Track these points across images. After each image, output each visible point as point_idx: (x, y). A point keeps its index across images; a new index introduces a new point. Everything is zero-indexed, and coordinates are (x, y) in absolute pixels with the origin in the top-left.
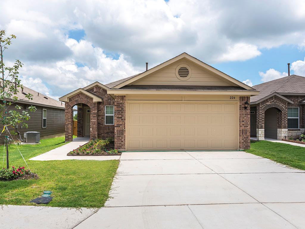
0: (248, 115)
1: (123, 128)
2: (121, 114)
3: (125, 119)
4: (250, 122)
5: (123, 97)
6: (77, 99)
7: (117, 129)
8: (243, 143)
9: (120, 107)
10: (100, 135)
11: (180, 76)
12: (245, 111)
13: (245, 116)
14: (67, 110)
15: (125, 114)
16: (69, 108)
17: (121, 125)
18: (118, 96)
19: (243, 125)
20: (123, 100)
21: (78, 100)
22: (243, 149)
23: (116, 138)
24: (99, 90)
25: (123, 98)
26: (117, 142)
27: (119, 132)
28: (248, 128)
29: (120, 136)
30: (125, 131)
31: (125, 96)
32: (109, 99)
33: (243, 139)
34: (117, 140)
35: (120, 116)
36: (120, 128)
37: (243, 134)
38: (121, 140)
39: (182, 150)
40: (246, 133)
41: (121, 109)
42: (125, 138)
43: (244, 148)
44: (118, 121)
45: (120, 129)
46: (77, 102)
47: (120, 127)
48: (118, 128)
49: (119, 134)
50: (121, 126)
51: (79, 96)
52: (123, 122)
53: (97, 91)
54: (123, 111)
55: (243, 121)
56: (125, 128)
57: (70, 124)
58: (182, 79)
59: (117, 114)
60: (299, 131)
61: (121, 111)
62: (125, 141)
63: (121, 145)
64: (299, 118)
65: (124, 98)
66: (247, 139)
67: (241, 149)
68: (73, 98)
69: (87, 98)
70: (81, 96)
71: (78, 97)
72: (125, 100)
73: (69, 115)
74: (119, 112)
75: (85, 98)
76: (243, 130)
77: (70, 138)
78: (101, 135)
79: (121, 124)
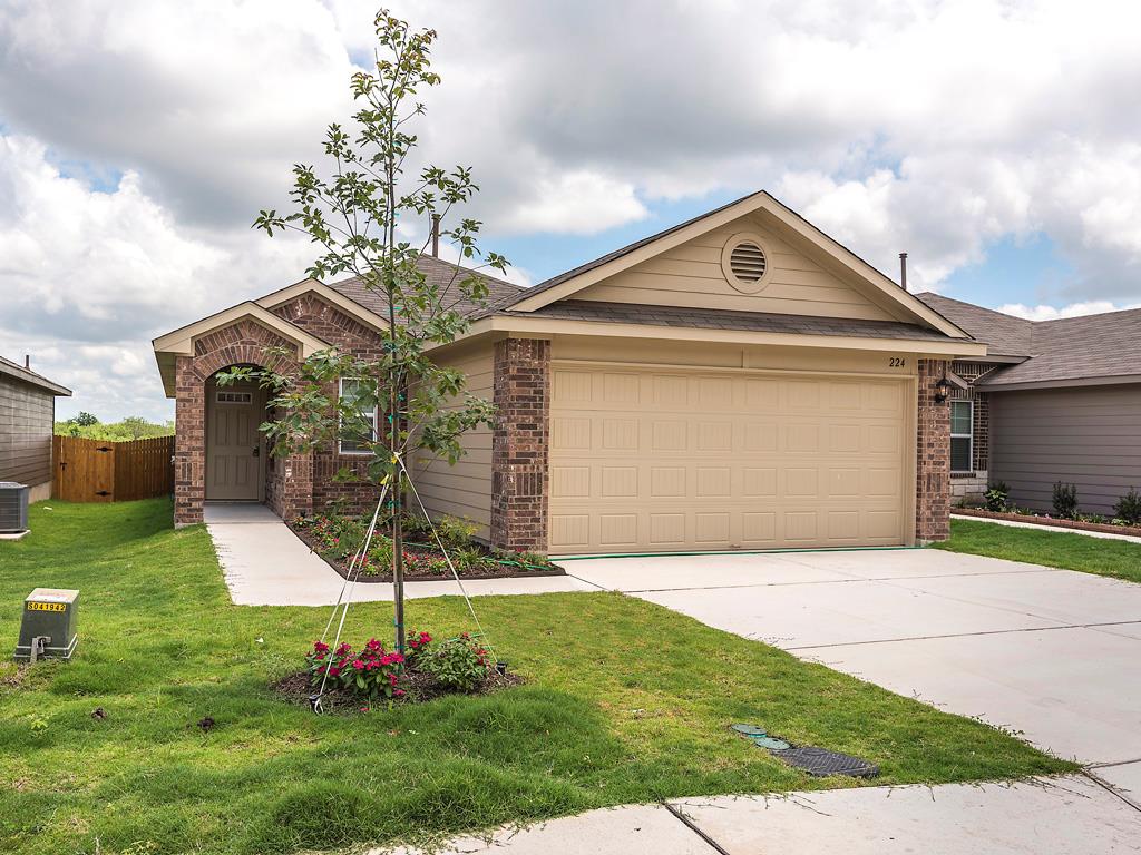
0: (944, 422)
1: (542, 468)
2: (534, 413)
3: (547, 433)
4: (949, 447)
5: (540, 345)
6: (229, 346)
7: (518, 469)
8: (929, 519)
9: (530, 385)
10: (321, 495)
11: (738, 277)
12: (938, 410)
13: (936, 429)
14: (185, 390)
15: (548, 413)
16: (192, 380)
17: (533, 454)
18: (525, 342)
19: (931, 457)
20: (540, 357)
21: (232, 348)
22: (930, 542)
23: (513, 507)
24: (319, 314)
25: (541, 350)
26: (516, 521)
27: (526, 482)
28: (944, 467)
29: (528, 500)
30: (547, 479)
31: (548, 342)
32: (359, 351)
33: (929, 508)
34: (517, 515)
35: (530, 420)
36: (529, 466)
37: (928, 489)
38: (533, 513)
39: (735, 549)
40: (939, 485)
41: (535, 392)
42: (546, 506)
43: (932, 538)
44: (521, 441)
45: (528, 470)
46: (229, 356)
47: (528, 461)
48: (522, 466)
49: (526, 493)
50: (532, 460)
51: (238, 332)
52: (540, 442)
53: (310, 317)
54: (541, 399)
55: (931, 445)
56: (546, 469)
57: (199, 449)
58: (742, 285)
59: (520, 413)
60: (972, 481)
61: (534, 399)
62: (546, 520)
63: (534, 534)
64: (971, 436)
65: (545, 350)
66: (939, 508)
67: (924, 541)
68: (213, 342)
69: (272, 342)
70: (247, 334)
71: (234, 337)
72: (548, 359)
73: (193, 411)
74: (525, 406)
75: (266, 340)
76: (929, 475)
77: (196, 509)
78: (324, 495)
79: (532, 450)
